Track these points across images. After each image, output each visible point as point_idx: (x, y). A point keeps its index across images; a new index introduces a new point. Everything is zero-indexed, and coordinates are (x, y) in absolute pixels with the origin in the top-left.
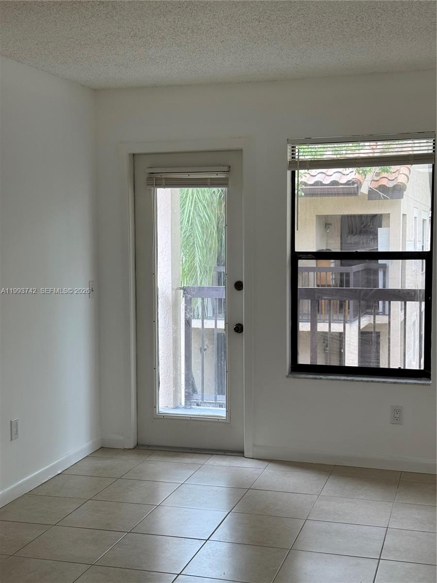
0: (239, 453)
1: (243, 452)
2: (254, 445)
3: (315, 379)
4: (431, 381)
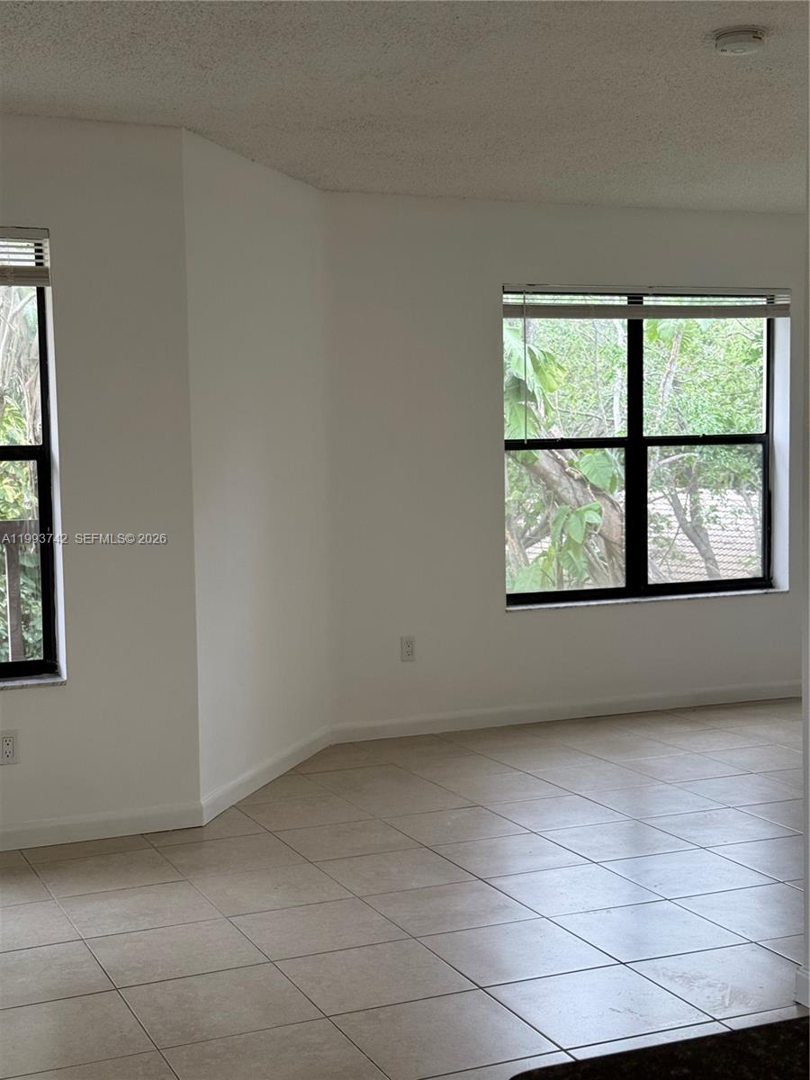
4: (64, 676)
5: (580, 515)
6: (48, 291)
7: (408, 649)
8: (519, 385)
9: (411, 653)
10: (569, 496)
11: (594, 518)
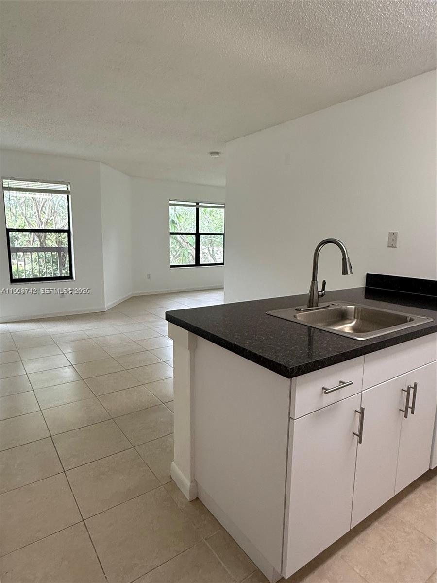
4: (75, 279)
5: (187, 251)
6: (70, 196)
7: (149, 277)
8: (173, 221)
9: (150, 277)
10: (184, 246)
11: (189, 251)
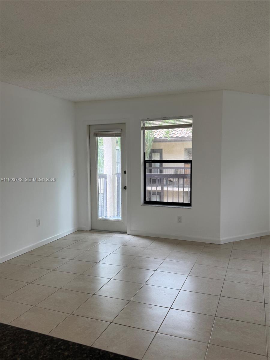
0: (125, 233)
1: (127, 232)
2: (130, 230)
3: (151, 206)
